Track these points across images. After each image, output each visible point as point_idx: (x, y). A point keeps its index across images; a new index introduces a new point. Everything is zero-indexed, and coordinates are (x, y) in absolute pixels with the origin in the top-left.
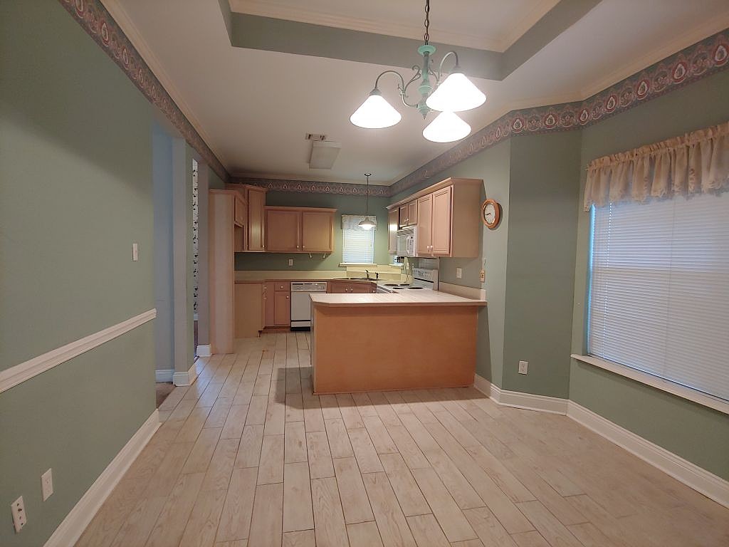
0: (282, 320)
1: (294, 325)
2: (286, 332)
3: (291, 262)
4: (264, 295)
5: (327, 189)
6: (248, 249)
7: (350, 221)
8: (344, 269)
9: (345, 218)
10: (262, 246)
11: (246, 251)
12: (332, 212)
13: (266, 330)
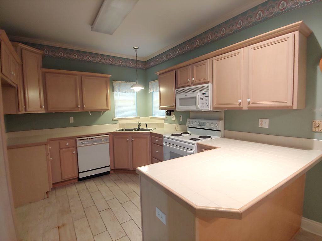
0: (70, 174)
1: (82, 176)
2: (74, 184)
3: (72, 120)
4: (49, 156)
5: (99, 59)
6: (26, 111)
7: (119, 86)
8: (117, 122)
9: (116, 83)
10: (41, 107)
11: (24, 112)
12: (106, 77)
13: (56, 186)
